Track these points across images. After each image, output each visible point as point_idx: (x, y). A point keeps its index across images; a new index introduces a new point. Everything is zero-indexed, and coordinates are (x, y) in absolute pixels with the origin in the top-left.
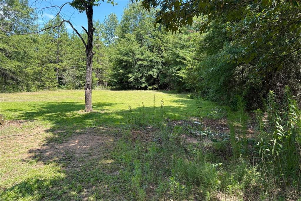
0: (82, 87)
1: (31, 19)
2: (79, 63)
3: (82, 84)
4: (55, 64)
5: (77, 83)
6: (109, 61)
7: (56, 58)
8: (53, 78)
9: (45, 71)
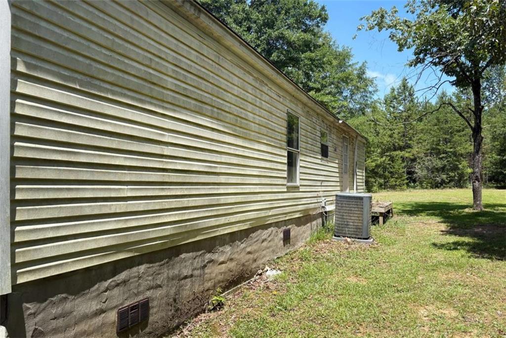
0: (446, 184)
1: (370, 92)
2: (439, 147)
3: (446, 180)
4: (403, 152)
5: (437, 178)
6: (492, 138)
7: (403, 143)
8: (400, 172)
9: (389, 162)
